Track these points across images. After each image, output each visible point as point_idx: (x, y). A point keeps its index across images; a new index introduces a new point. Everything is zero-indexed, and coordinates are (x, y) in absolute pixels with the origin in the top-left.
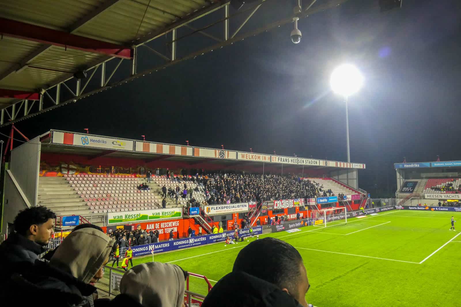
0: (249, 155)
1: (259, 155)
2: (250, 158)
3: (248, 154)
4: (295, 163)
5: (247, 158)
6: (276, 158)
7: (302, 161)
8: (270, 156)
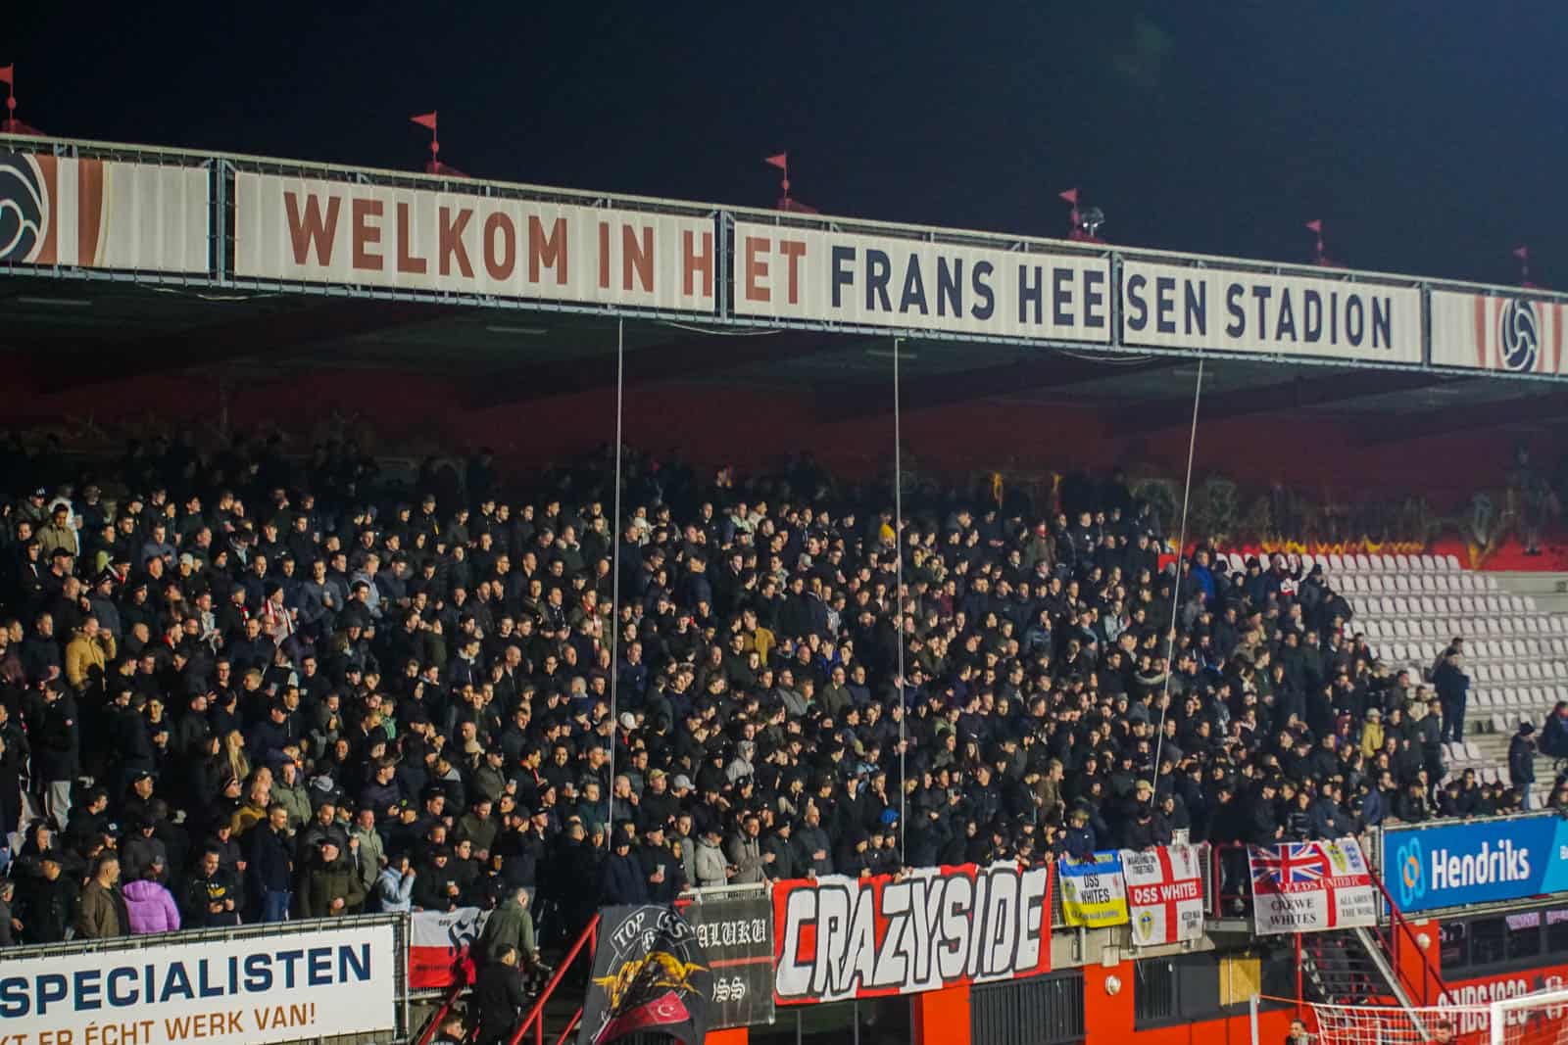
0: (403, 210)
1: (548, 213)
2: (414, 253)
3: (391, 196)
4: (1079, 331)
5: (376, 262)
6: (795, 250)
7: (1178, 295)
8: (709, 224)
